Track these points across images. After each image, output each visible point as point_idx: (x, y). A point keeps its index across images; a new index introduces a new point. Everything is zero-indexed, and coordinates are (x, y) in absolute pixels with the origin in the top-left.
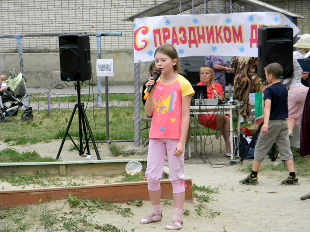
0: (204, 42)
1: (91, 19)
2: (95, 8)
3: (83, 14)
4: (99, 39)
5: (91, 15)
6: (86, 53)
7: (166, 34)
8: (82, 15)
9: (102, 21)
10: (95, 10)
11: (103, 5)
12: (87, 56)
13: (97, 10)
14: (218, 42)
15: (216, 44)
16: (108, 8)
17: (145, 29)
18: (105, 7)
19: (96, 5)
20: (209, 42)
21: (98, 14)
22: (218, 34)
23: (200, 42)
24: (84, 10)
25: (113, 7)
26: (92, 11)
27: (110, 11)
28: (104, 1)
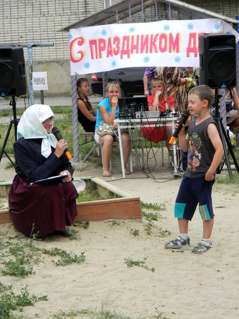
0: (137, 52)
1: (19, 29)
2: (23, 17)
3: (11, 23)
4: (30, 50)
5: (19, 24)
6: (20, 67)
7: (102, 45)
8: (10, 25)
9: (32, 31)
10: (24, 19)
11: (32, 14)
12: (22, 69)
13: (26, 19)
14: (151, 52)
15: (149, 54)
16: (37, 17)
17: (81, 40)
18: (34, 16)
19: (24, 14)
20: (142, 52)
21: (26, 24)
22: (153, 43)
23: (132, 53)
24: (12, 20)
25: (42, 16)
26: (20, 20)
27: (39, 19)
28: (33, 10)
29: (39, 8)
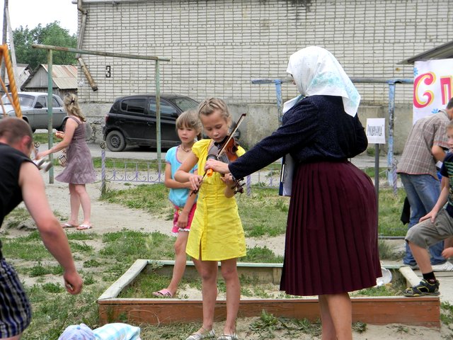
1: (395, 58)
2: (401, 41)
3: (384, 50)
4: (393, 87)
5: (395, 52)
8: (382, 52)
10: (402, 45)
11: (414, 37)
13: (405, 44)
16: (421, 42)
17: (429, 77)
18: (417, 41)
19: (403, 38)
21: (405, 51)
25: (428, 41)
26: (397, 46)
27: (424, 46)
28: (416, 32)
29: (425, 30)
